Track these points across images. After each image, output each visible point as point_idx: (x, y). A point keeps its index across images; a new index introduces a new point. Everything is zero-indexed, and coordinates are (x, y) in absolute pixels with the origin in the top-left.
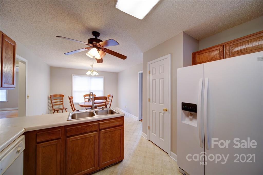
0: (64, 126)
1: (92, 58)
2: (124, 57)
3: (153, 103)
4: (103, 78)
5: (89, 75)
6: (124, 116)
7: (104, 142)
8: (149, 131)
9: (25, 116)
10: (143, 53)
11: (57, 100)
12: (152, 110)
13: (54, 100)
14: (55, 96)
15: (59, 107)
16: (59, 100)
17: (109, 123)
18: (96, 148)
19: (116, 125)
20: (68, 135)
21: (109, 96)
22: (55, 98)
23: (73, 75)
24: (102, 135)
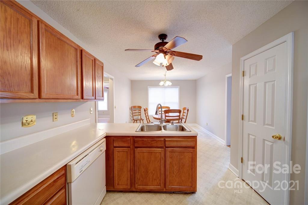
0: (133, 137)
1: (159, 65)
2: (198, 58)
3: (250, 122)
4: (178, 88)
5: (162, 86)
6: (197, 136)
7: (171, 162)
8: (242, 166)
9: (114, 123)
10: (233, 45)
11: (136, 111)
12: (249, 134)
13: (134, 111)
14: (134, 107)
15: (138, 118)
16: (138, 111)
17: (177, 141)
18: (162, 166)
19: (185, 145)
20: (136, 145)
21: (184, 109)
22: (134, 109)
23: (148, 87)
24: (168, 154)
